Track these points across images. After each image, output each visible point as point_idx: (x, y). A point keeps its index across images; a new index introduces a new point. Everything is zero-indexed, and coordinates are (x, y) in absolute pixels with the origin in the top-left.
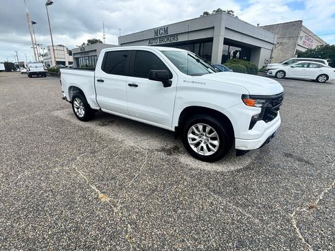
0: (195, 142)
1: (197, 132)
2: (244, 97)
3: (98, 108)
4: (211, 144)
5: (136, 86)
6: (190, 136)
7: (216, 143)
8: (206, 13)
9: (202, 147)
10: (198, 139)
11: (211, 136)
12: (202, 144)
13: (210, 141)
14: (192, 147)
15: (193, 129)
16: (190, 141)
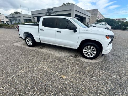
0: (86, 52)
1: (87, 49)
2: (106, 36)
3: (39, 41)
4: (93, 53)
5: (61, 32)
6: (84, 50)
7: (95, 52)
8: (64, 4)
9: (89, 54)
10: (87, 52)
11: (93, 50)
12: (89, 53)
13: (92, 52)
14: (85, 54)
15: (86, 48)
16: (84, 53)
